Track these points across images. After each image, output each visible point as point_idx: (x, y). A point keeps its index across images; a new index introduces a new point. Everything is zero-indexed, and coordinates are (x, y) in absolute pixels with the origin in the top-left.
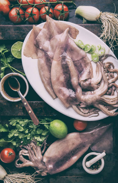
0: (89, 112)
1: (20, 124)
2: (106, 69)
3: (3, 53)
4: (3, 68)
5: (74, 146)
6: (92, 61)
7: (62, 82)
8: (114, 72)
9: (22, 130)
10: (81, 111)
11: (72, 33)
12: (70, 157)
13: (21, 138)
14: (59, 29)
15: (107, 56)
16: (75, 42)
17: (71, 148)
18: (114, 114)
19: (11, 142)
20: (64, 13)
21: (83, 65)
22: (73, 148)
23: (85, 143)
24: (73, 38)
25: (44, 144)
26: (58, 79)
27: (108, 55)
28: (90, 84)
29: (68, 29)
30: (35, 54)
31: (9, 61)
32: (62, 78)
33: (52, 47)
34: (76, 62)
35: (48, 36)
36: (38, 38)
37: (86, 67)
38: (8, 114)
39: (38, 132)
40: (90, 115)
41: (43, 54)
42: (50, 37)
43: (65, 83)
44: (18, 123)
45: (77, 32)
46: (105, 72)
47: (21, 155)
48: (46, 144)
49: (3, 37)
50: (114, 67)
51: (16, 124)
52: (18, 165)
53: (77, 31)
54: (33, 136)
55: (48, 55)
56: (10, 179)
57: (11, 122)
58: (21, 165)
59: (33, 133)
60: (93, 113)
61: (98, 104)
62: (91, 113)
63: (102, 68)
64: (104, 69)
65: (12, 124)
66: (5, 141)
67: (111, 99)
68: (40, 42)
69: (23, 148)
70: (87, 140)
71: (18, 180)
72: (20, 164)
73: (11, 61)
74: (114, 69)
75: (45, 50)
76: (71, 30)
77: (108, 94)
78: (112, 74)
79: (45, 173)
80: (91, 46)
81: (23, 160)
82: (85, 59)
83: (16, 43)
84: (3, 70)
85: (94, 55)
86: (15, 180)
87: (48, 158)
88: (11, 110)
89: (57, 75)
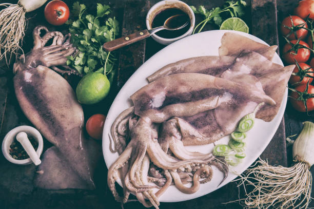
0: (119, 134)
1: (108, 31)
2: (199, 167)
3: (228, 10)
4: (203, 9)
5: (59, 118)
6: (215, 145)
7: (177, 89)
8: (192, 182)
9: (98, 33)
10: (122, 120)
11: (266, 111)
12: (40, 110)
13: (84, 33)
14: (273, 88)
15: (224, 171)
16: (249, 114)
17: (57, 113)
18: (112, 178)
19: (79, 19)
20: (302, 99)
21: (207, 128)
22: (55, 114)
23: (63, 136)
24: (257, 113)
25: (68, 70)
26: (182, 83)
27: (227, 171)
28: (171, 135)
29: (274, 102)
30: (227, 51)
31: (215, 19)
32: (183, 89)
33: (240, 77)
34: (212, 116)
35: (259, 71)
36: (255, 55)
37: (204, 133)
38: (126, 14)
39: (90, 61)
40: (113, 136)
41: (227, 64)
42: (257, 74)
43: (175, 94)
44: (109, 28)
45: (269, 118)
46: (194, 165)
47: (55, 34)
48: (69, 74)
49: (255, 9)
50: (204, 183)
51: (108, 26)
52: (39, 30)
53: (271, 118)
54: (85, 52)
55: (225, 70)
56: (18, 12)
57: (113, 19)
58: (37, 33)
59: (89, 51)
60: (117, 141)
61: (133, 146)
62: (117, 138)
63: (201, 162)
64: (198, 164)
65: (108, 22)
66: (81, 10)
67: (140, 173)
68: (248, 59)
69: (67, 38)
70: (67, 139)
71: (14, 25)
72: (39, 33)
73: (216, 22)
74: (199, 183)
75: (234, 66)
76: (272, 108)
77: (151, 170)
78: (190, 179)
79: (19, 68)
80: (244, 141)
81: (47, 37)
82: (218, 130)
83: (246, 25)
84: (201, 10)
85: (227, 148)
86: (14, 20)
87: (44, 73)
88: (132, 18)
89: (189, 81)
